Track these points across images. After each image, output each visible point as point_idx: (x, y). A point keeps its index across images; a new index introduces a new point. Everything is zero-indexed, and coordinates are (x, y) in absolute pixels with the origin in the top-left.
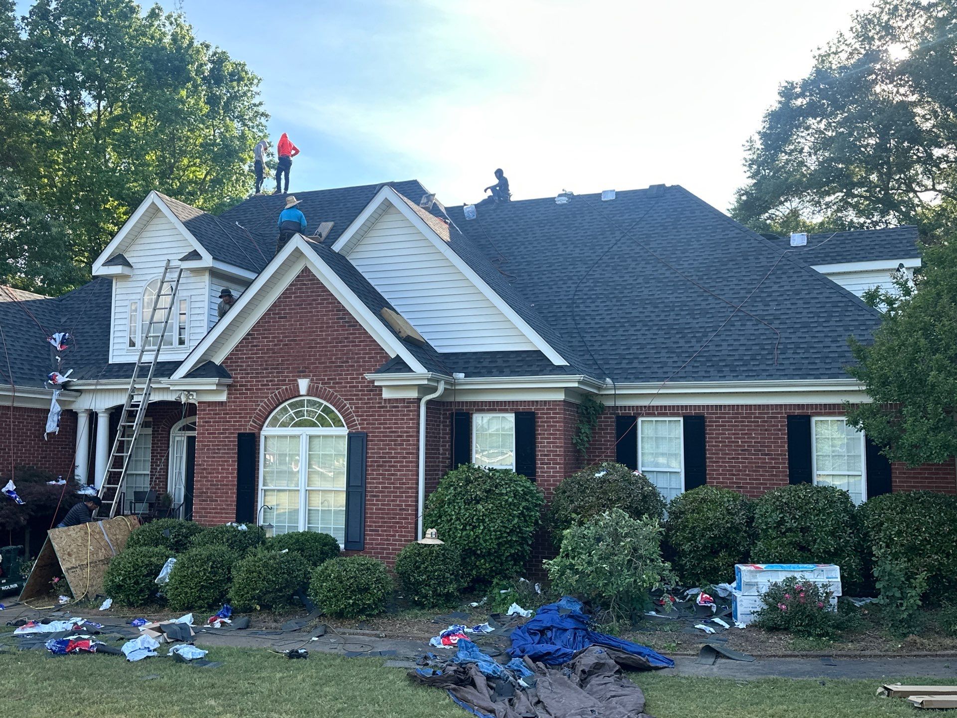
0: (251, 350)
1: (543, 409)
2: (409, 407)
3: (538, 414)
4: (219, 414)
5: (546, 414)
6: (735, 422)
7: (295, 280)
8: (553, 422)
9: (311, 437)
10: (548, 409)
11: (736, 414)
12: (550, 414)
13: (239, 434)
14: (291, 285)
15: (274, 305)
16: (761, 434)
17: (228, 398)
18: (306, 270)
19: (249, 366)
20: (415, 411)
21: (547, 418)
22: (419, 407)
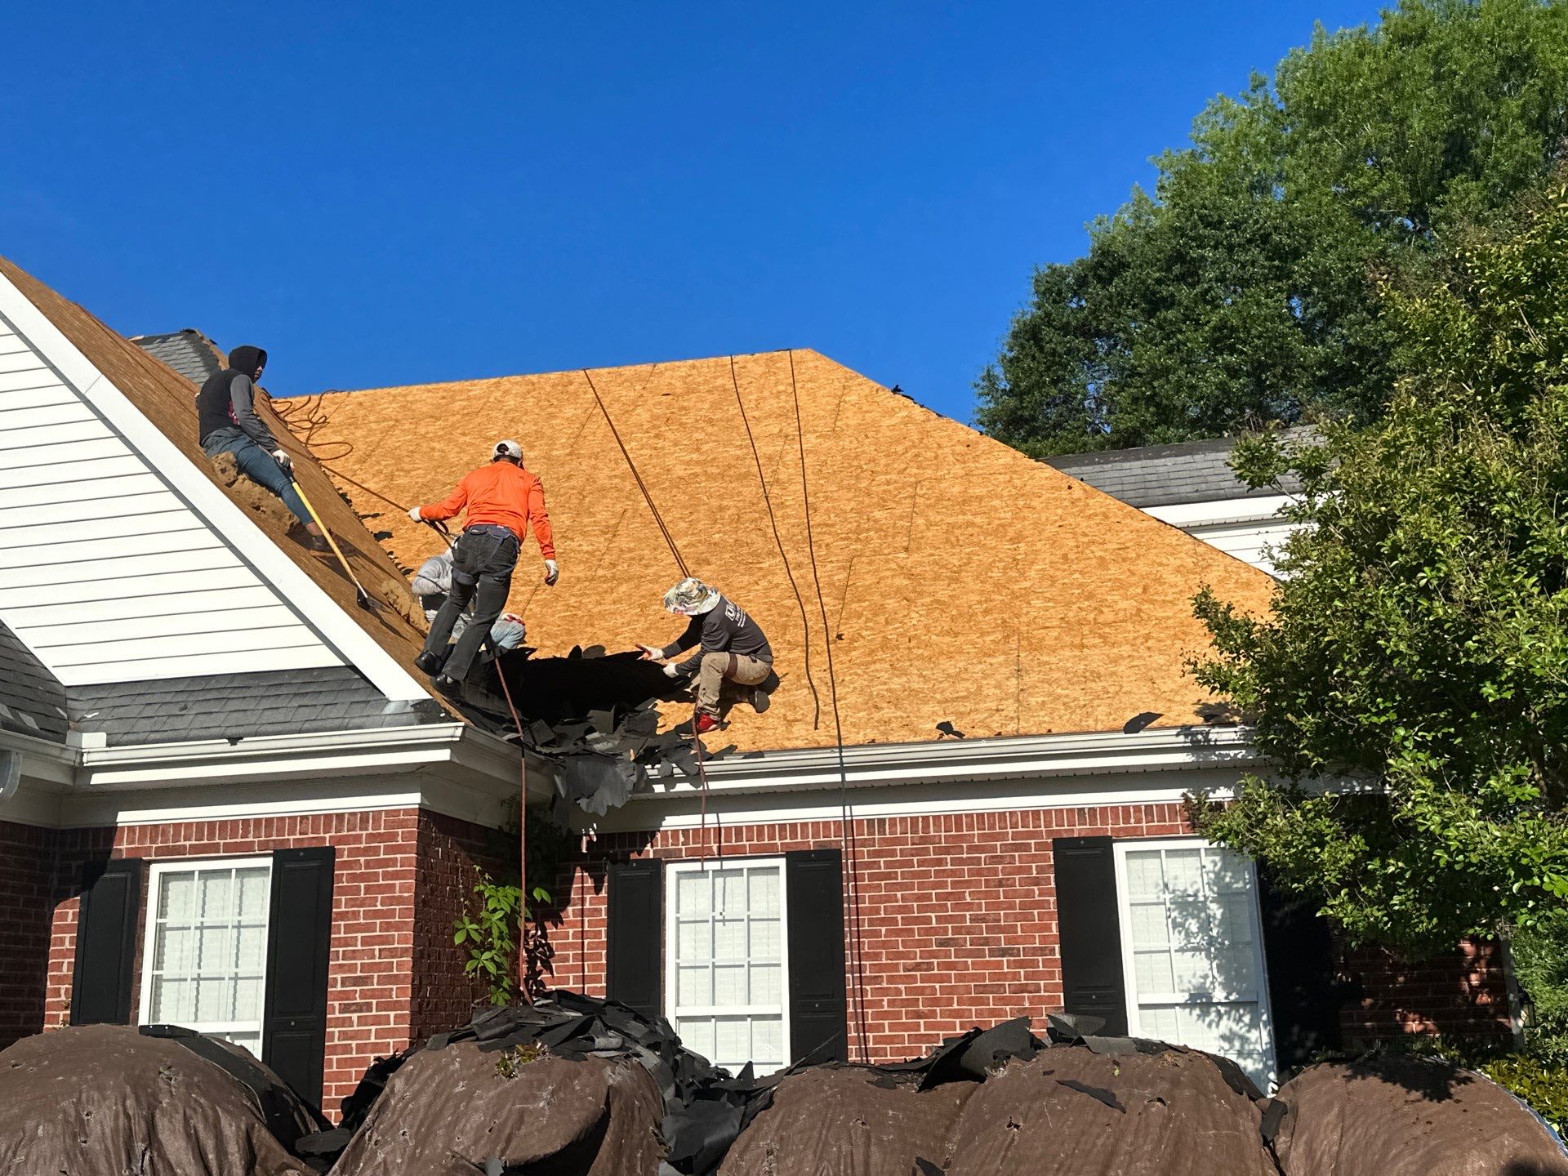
1: (358, 838)
3: (340, 853)
5: (365, 852)
6: (920, 863)
11: (922, 840)
12: (376, 851)
16: (987, 895)
21: (367, 864)
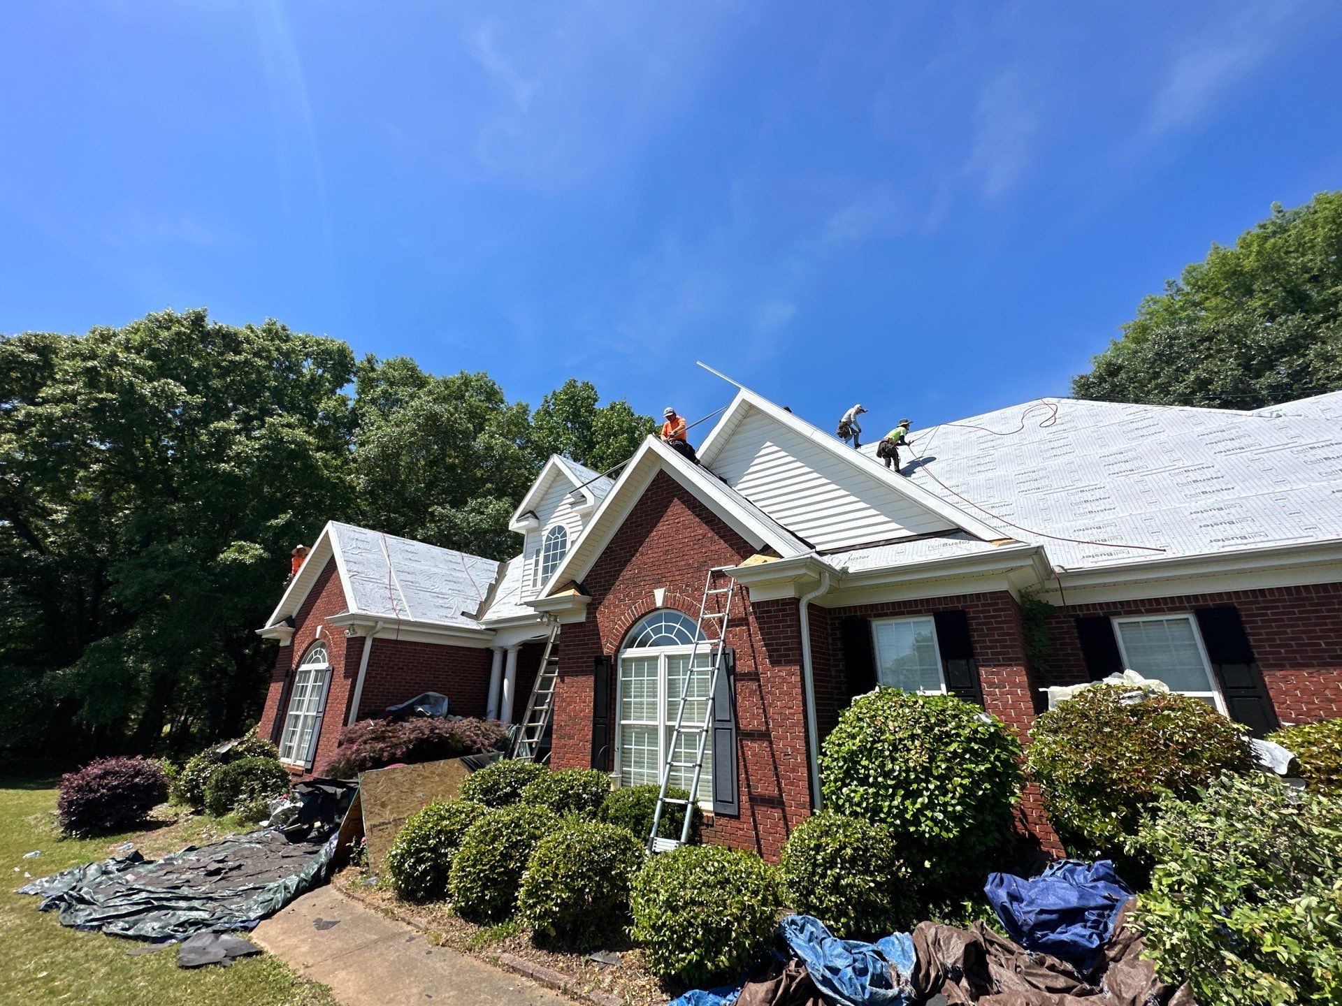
0: (609, 564)
1: (977, 606)
2: (784, 610)
3: (969, 613)
4: (578, 636)
5: (982, 612)
6: (1301, 612)
7: (651, 485)
8: (997, 622)
9: (669, 657)
10: (983, 605)
11: (1297, 600)
12: (989, 611)
13: (596, 657)
14: (647, 491)
15: (632, 514)
17: (587, 618)
18: (661, 471)
19: (607, 581)
20: (793, 614)
21: (985, 617)
22: (798, 610)
